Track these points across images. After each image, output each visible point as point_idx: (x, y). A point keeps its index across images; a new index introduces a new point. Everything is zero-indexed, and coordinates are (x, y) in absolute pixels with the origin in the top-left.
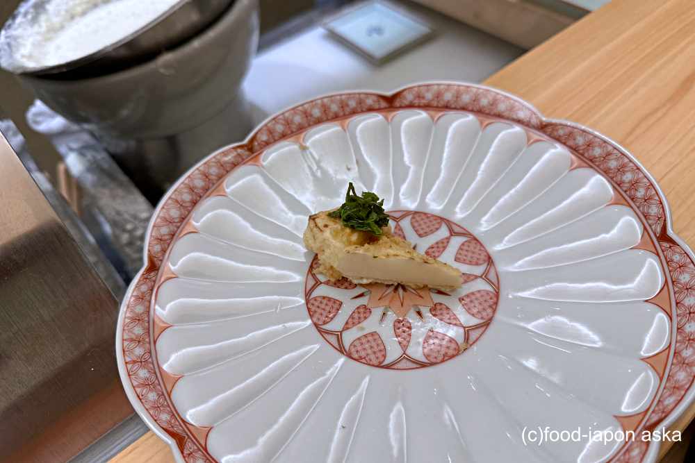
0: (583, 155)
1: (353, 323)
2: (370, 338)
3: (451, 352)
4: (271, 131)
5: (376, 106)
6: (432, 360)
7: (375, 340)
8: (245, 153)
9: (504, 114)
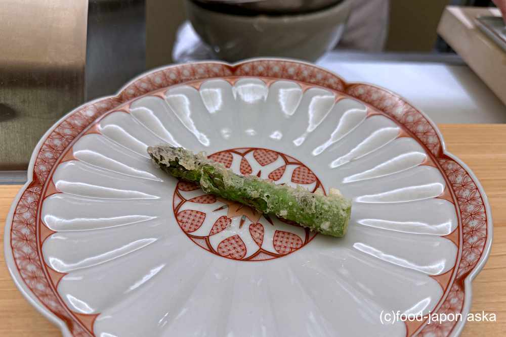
0: (454, 191)
1: (199, 201)
2: (199, 215)
3: (236, 256)
4: (253, 68)
5: (334, 86)
6: (220, 251)
7: (200, 218)
8: (228, 72)
9: (419, 134)
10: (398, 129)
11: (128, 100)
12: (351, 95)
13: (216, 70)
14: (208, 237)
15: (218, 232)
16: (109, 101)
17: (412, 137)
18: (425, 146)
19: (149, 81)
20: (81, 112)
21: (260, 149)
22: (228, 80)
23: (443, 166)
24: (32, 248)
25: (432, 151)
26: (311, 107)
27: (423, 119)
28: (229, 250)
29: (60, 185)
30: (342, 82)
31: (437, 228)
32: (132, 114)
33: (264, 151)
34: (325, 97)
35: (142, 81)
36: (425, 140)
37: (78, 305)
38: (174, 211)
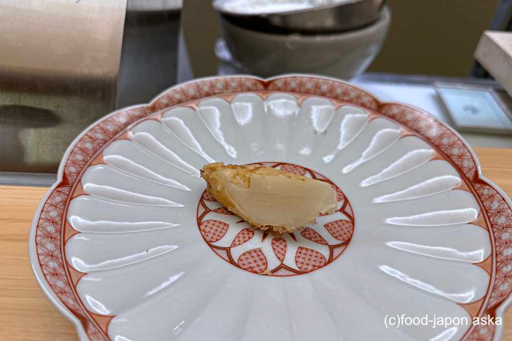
0: (489, 218)
1: (222, 212)
2: (222, 226)
3: (257, 269)
4: (286, 84)
5: (368, 105)
6: (241, 264)
7: (223, 228)
8: (261, 87)
9: (454, 157)
10: (431, 151)
11: (161, 109)
12: (385, 115)
13: (249, 84)
14: (229, 248)
15: (240, 244)
16: (142, 109)
17: (446, 159)
18: (459, 169)
19: (183, 92)
20: (114, 117)
21: (288, 164)
22: (261, 94)
23: (478, 191)
24: (56, 246)
25: (467, 175)
26: (343, 124)
27: (459, 142)
28: (250, 263)
29: (88, 187)
30: (376, 101)
31: (469, 255)
32: (163, 124)
33: (292, 167)
34: (357, 115)
35: (176, 91)
36: (460, 164)
37: (96, 305)
38: (198, 220)
